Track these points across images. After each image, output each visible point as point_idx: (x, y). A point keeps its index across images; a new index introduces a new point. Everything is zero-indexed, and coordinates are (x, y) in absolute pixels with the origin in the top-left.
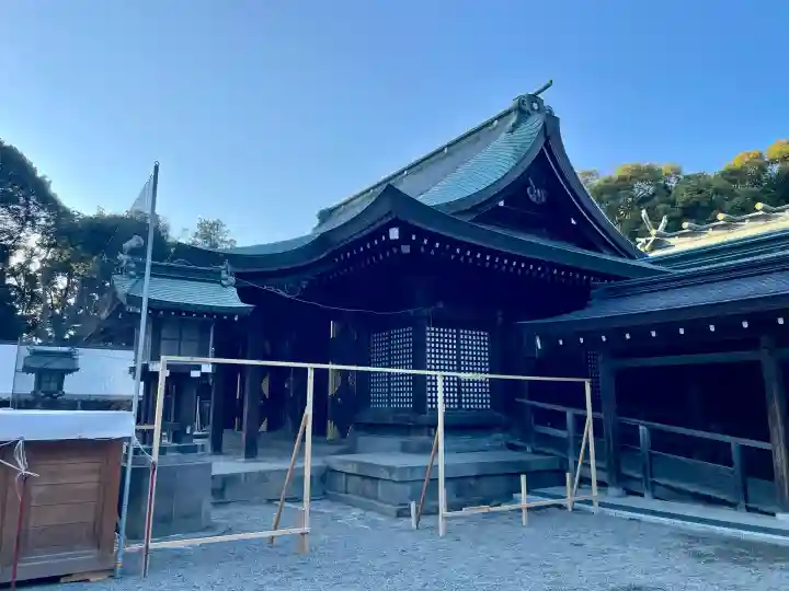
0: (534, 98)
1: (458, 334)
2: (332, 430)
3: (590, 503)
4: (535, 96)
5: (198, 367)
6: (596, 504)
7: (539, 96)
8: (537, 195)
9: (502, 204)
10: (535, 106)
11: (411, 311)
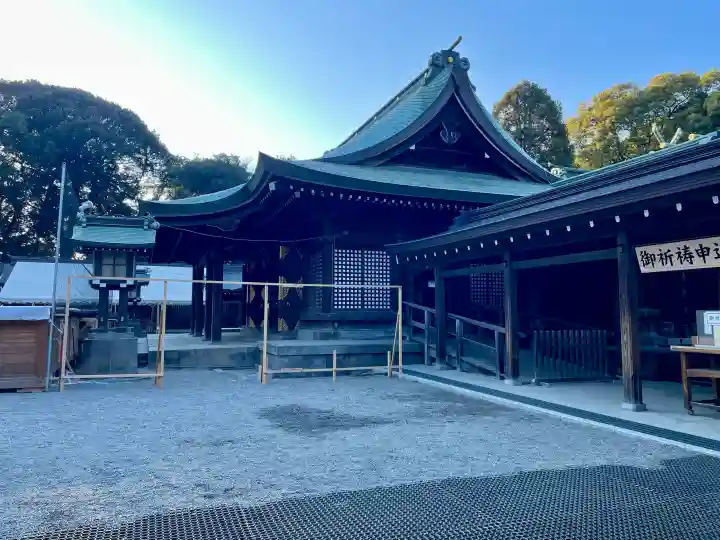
0: (450, 53)
1: (362, 254)
2: (282, 324)
3: (397, 370)
4: (450, 50)
5: (125, 282)
6: (400, 371)
7: (455, 50)
8: (449, 137)
9: (413, 147)
10: (451, 59)
11: (321, 239)
